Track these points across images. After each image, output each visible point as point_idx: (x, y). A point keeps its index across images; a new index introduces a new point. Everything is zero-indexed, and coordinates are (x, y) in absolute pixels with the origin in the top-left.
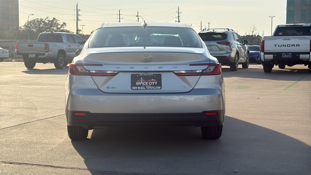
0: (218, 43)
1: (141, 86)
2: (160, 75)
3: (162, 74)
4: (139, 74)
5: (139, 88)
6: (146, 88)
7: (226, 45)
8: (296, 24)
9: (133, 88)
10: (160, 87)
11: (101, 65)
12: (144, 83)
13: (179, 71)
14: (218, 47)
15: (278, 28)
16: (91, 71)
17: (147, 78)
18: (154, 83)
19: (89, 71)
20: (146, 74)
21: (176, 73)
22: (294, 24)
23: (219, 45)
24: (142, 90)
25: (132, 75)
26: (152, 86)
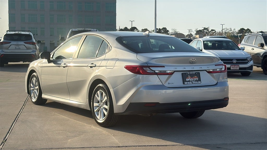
0: (25, 43)
1: (189, 81)
2: (199, 73)
3: (200, 72)
4: (187, 73)
5: (188, 83)
6: (192, 83)
7: (32, 45)
8: (85, 29)
9: (185, 83)
10: (200, 82)
11: (164, 67)
12: (191, 80)
13: (209, 70)
14: (25, 46)
15: (72, 32)
16: (156, 72)
17: (192, 76)
18: (196, 79)
19: (154, 71)
20: (191, 73)
21: (208, 71)
22: (84, 29)
23: (26, 45)
24: (190, 84)
25: (182, 74)
26: (196, 81)
